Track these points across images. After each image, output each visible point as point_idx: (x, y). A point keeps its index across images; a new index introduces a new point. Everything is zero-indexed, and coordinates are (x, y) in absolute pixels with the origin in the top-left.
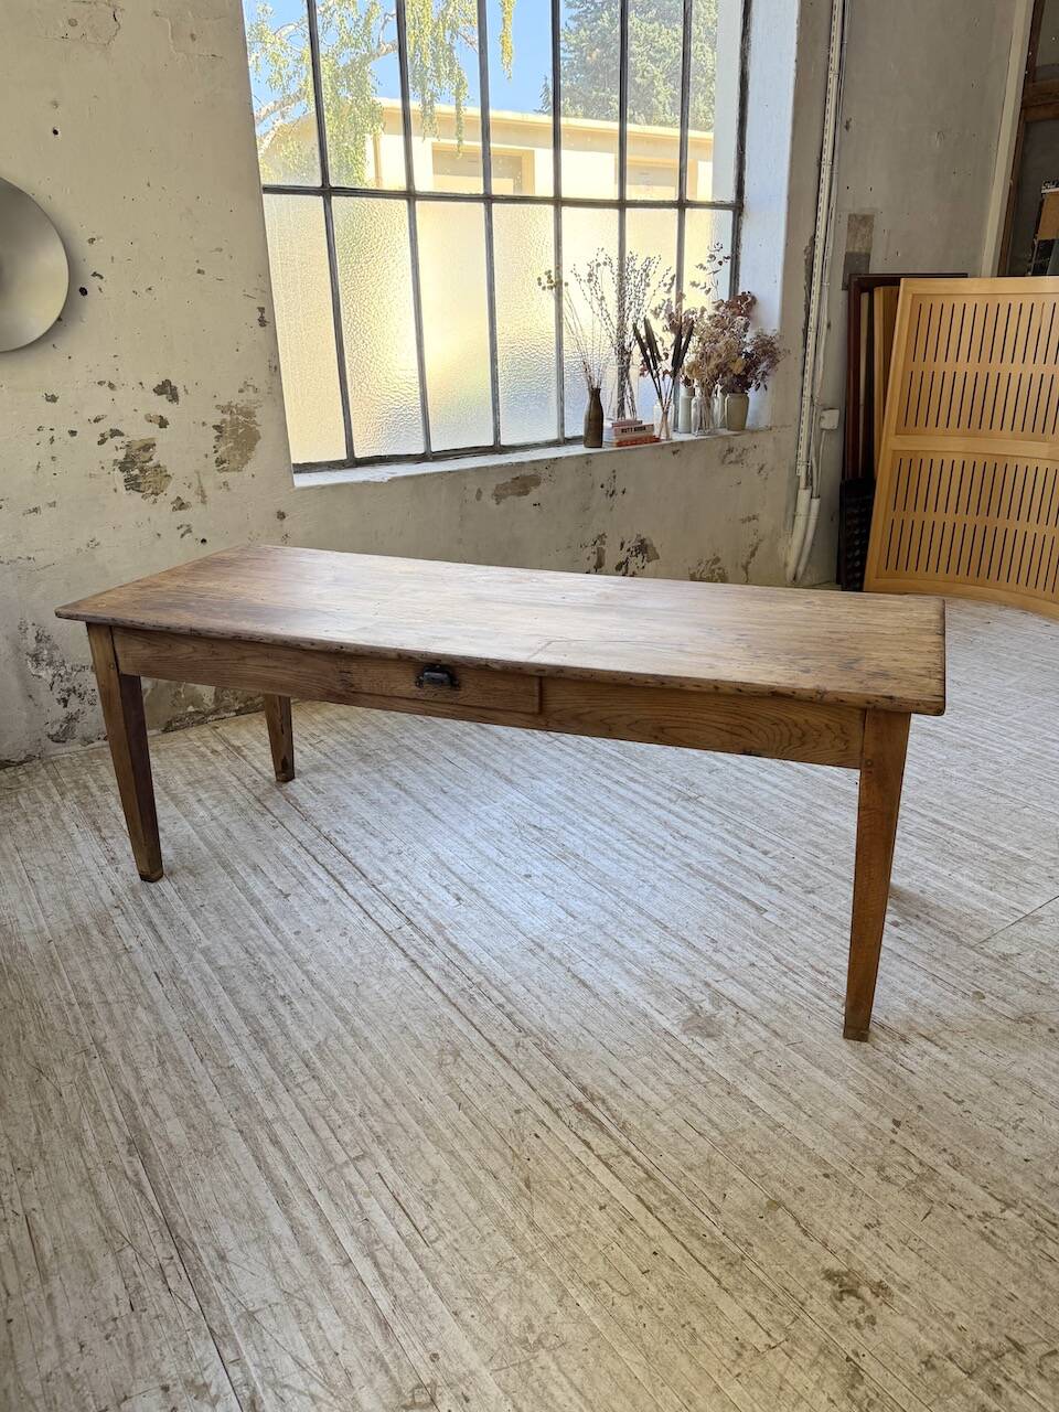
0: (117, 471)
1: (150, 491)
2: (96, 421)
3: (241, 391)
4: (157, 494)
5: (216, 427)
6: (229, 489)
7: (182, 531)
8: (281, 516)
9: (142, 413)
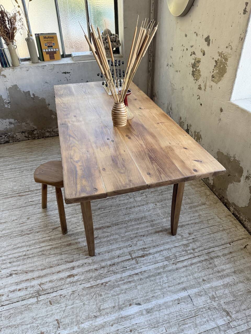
0: (191, 67)
1: (195, 78)
2: (192, 47)
3: (227, 47)
4: (197, 80)
5: (216, 61)
6: (212, 89)
7: (198, 97)
8: (221, 110)
9: (200, 48)
